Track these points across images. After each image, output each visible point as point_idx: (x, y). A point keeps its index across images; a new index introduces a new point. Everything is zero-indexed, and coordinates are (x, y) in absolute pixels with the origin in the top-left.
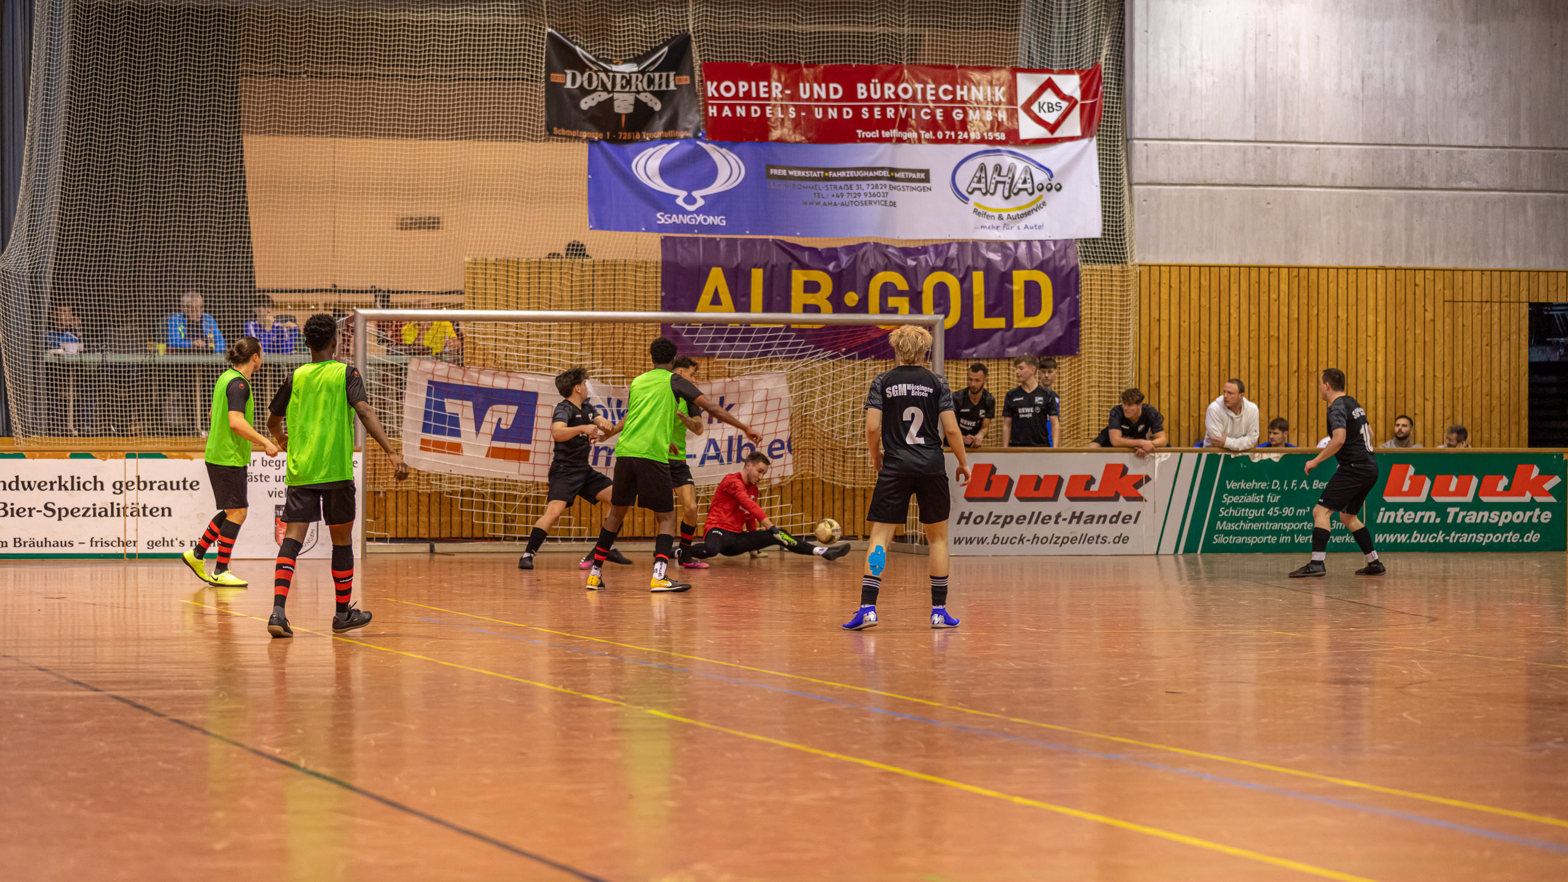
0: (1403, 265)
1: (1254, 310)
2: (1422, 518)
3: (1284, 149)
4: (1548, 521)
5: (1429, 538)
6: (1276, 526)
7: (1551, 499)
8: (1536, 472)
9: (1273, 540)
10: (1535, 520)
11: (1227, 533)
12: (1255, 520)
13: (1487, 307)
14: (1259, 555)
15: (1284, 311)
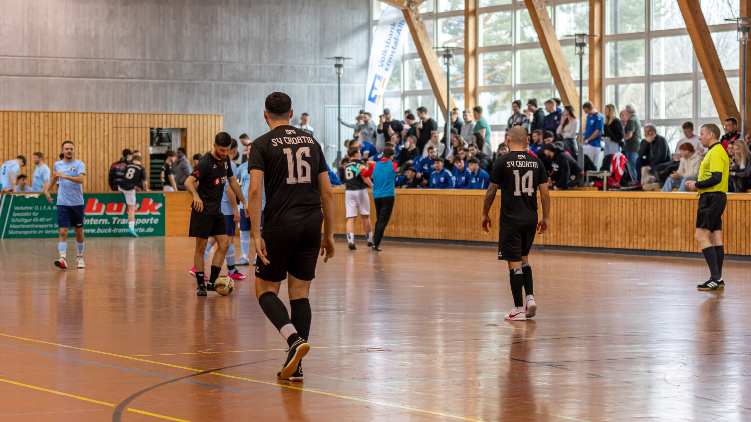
0: (95, 111)
1: (28, 131)
2: (102, 222)
3: (41, 60)
4: (156, 223)
5: (105, 231)
6: (37, 226)
7: (158, 213)
8: (151, 201)
9: (35, 232)
10: (151, 223)
11: (15, 229)
12: (27, 224)
13: (131, 130)
14: (29, 239)
15: (42, 132)
